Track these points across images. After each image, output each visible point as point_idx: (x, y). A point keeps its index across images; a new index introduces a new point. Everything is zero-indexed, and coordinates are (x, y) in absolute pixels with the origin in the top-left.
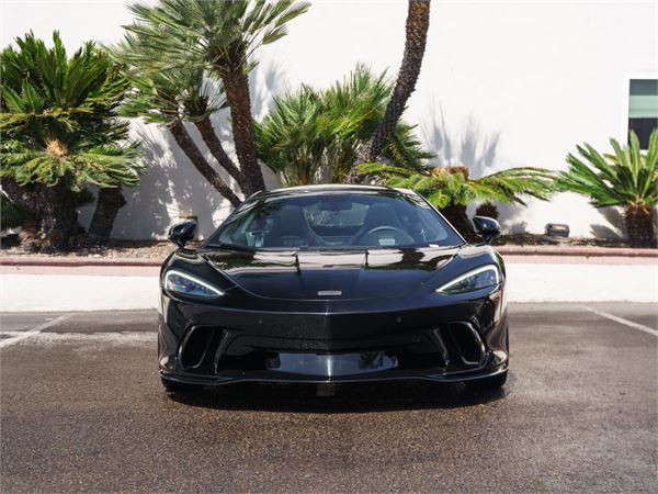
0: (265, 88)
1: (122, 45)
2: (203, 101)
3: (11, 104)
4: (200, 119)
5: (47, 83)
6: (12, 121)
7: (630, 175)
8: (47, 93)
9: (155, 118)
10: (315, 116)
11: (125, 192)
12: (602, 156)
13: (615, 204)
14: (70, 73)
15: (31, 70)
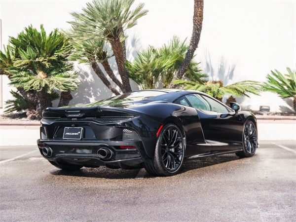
0: (131, 46)
1: (71, 30)
2: (105, 54)
3: (22, 56)
4: (102, 61)
5: (37, 47)
6: (23, 63)
7: (294, 83)
8: (38, 51)
9: (85, 61)
10: (155, 59)
11: (72, 93)
12: (284, 76)
13: (289, 97)
14: (47, 42)
15: (30, 41)
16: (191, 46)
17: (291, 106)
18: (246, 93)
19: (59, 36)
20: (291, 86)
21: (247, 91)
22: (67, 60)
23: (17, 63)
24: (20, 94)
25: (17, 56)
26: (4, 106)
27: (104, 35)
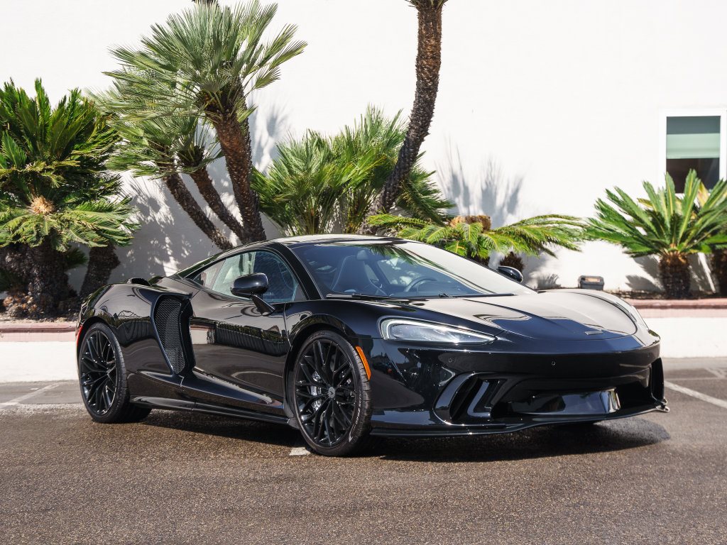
0: (266, 134)
1: (112, 93)
2: (198, 152)
4: (193, 170)
5: (28, 136)
7: (663, 220)
8: (30, 146)
9: (148, 170)
10: (322, 165)
11: (117, 251)
12: (636, 201)
13: (650, 253)
14: (54, 123)
15: (11, 122)
16: (412, 133)
17: (655, 277)
18: (548, 246)
19: (82, 107)
20: (653, 228)
21: (550, 240)
22: (104, 168)
27: (198, 105)
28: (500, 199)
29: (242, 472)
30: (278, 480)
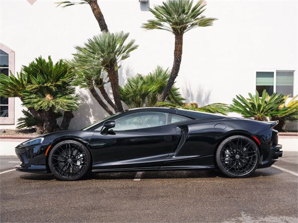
0: (126, 76)
1: (73, 60)
2: (101, 80)
3: (33, 81)
4: (100, 86)
5: (46, 74)
6: (34, 87)
7: (255, 106)
8: (46, 78)
9: (84, 86)
10: (142, 85)
11: (73, 112)
12: (246, 99)
13: (251, 117)
14: (54, 70)
15: (40, 70)
16: (172, 75)
19: (63, 65)
20: (252, 108)
22: (70, 85)
23: (29, 88)
24: (30, 113)
25: (29, 82)
26: (16, 123)
27: (102, 65)
28: (203, 99)
29: (119, 186)
30: (131, 188)
